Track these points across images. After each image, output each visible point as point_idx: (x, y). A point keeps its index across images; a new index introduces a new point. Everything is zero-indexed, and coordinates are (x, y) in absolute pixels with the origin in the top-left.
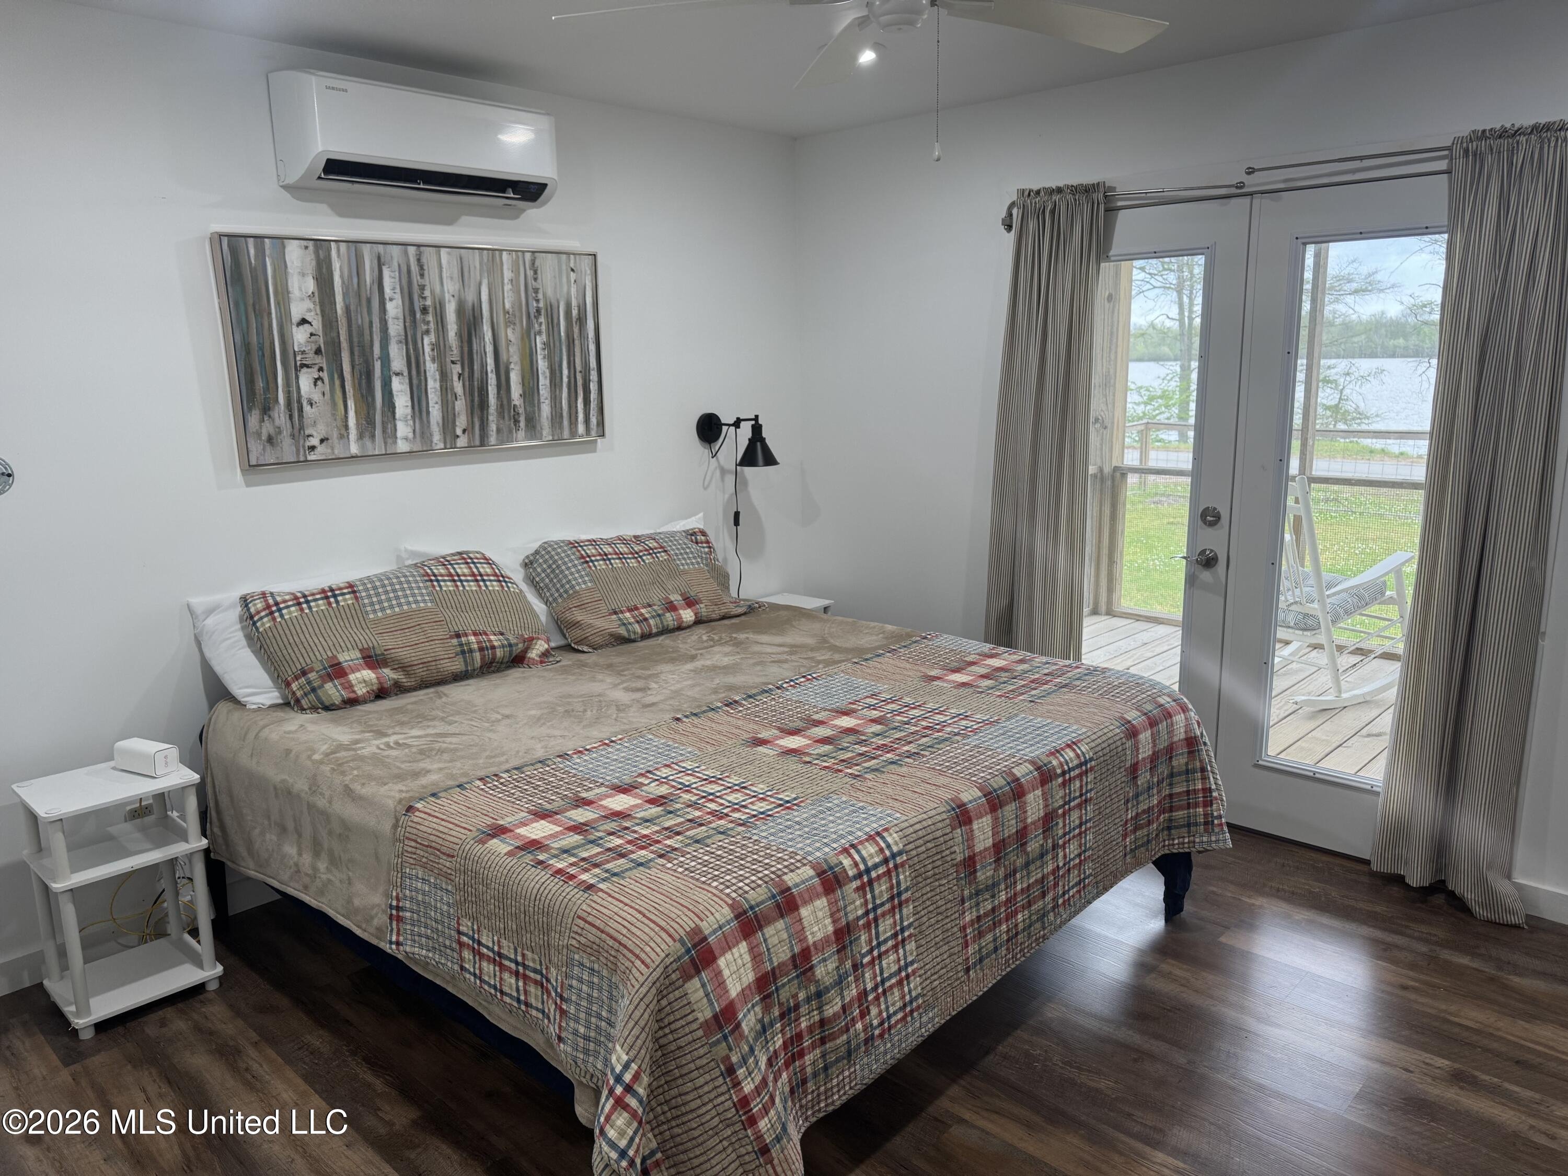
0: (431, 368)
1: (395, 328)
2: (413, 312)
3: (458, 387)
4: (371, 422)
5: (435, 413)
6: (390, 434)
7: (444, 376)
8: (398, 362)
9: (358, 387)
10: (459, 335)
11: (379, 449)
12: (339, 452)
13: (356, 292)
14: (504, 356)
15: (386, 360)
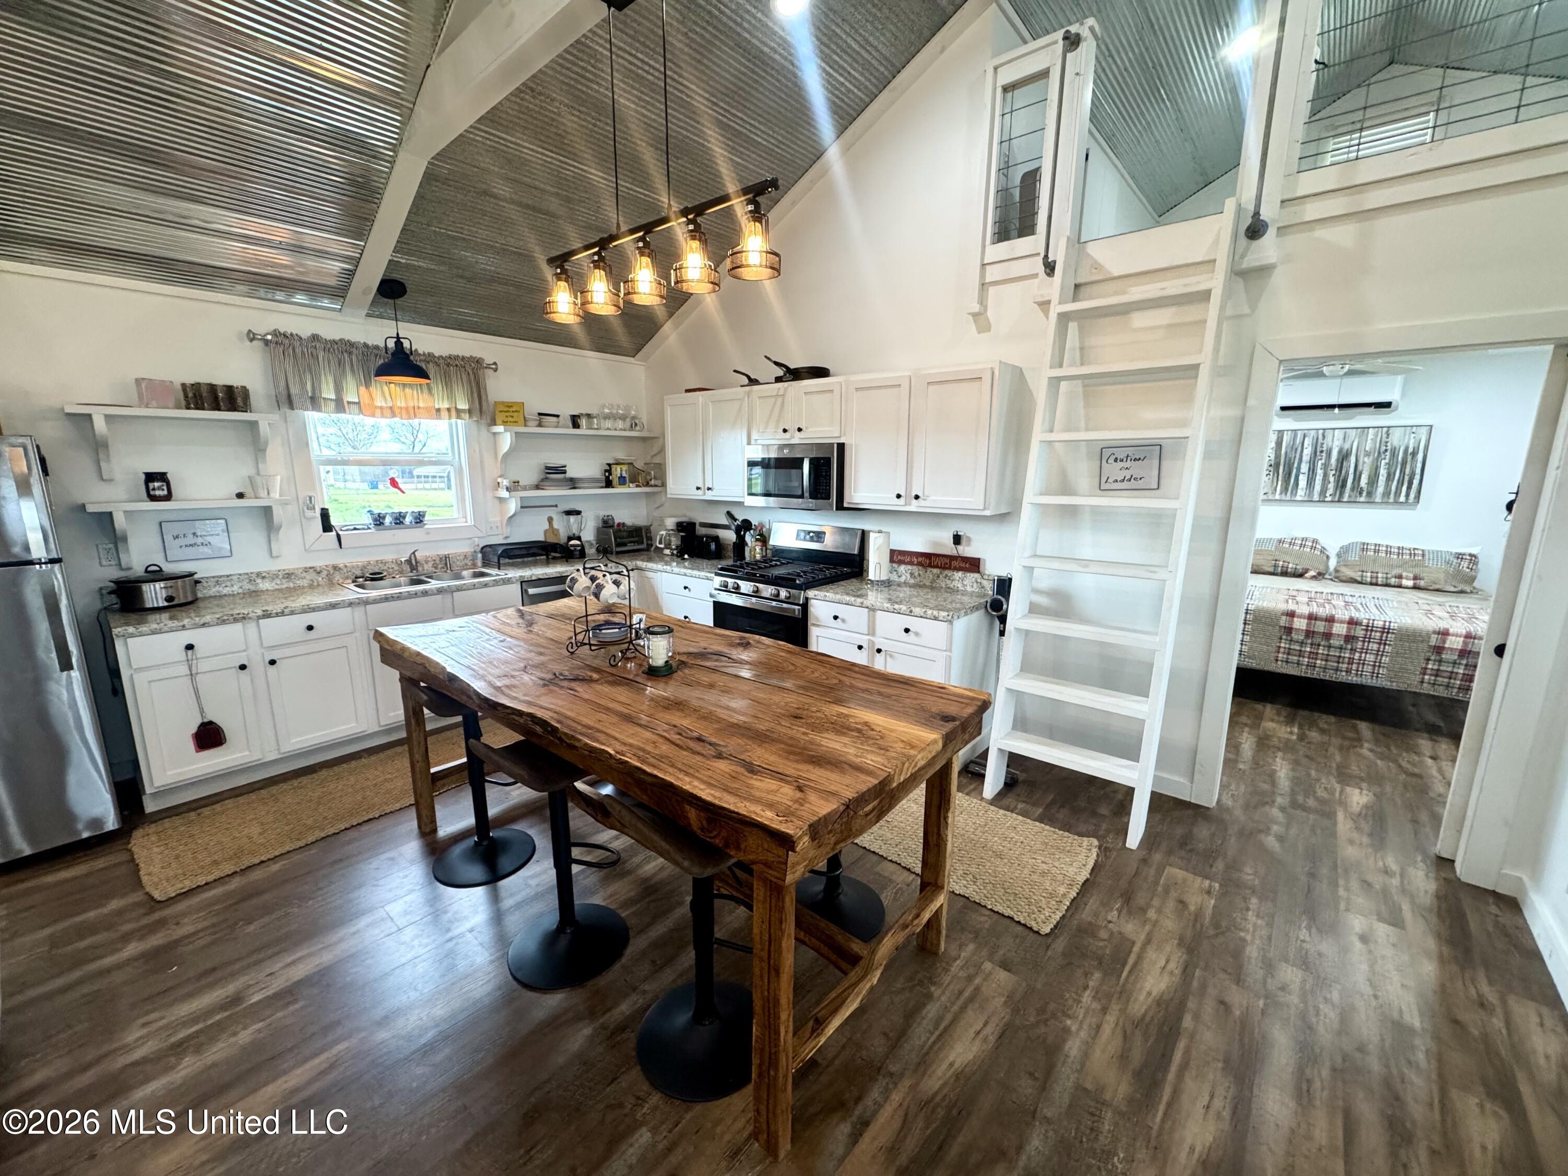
0: (1320, 473)
1: (1306, 458)
2: (1315, 453)
3: (1332, 479)
4: (1287, 489)
5: (1318, 487)
6: (1294, 493)
7: (1325, 475)
8: (1304, 468)
9: (1284, 477)
10: (1338, 460)
11: (1288, 497)
12: (1271, 497)
13: (1293, 447)
14: (1360, 468)
15: (1299, 468)
